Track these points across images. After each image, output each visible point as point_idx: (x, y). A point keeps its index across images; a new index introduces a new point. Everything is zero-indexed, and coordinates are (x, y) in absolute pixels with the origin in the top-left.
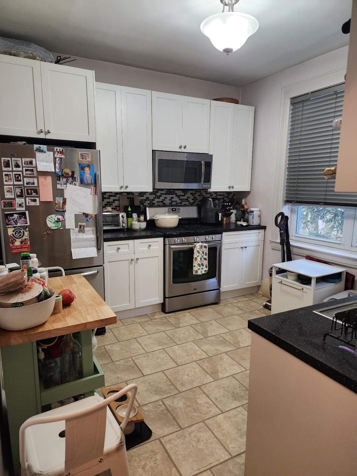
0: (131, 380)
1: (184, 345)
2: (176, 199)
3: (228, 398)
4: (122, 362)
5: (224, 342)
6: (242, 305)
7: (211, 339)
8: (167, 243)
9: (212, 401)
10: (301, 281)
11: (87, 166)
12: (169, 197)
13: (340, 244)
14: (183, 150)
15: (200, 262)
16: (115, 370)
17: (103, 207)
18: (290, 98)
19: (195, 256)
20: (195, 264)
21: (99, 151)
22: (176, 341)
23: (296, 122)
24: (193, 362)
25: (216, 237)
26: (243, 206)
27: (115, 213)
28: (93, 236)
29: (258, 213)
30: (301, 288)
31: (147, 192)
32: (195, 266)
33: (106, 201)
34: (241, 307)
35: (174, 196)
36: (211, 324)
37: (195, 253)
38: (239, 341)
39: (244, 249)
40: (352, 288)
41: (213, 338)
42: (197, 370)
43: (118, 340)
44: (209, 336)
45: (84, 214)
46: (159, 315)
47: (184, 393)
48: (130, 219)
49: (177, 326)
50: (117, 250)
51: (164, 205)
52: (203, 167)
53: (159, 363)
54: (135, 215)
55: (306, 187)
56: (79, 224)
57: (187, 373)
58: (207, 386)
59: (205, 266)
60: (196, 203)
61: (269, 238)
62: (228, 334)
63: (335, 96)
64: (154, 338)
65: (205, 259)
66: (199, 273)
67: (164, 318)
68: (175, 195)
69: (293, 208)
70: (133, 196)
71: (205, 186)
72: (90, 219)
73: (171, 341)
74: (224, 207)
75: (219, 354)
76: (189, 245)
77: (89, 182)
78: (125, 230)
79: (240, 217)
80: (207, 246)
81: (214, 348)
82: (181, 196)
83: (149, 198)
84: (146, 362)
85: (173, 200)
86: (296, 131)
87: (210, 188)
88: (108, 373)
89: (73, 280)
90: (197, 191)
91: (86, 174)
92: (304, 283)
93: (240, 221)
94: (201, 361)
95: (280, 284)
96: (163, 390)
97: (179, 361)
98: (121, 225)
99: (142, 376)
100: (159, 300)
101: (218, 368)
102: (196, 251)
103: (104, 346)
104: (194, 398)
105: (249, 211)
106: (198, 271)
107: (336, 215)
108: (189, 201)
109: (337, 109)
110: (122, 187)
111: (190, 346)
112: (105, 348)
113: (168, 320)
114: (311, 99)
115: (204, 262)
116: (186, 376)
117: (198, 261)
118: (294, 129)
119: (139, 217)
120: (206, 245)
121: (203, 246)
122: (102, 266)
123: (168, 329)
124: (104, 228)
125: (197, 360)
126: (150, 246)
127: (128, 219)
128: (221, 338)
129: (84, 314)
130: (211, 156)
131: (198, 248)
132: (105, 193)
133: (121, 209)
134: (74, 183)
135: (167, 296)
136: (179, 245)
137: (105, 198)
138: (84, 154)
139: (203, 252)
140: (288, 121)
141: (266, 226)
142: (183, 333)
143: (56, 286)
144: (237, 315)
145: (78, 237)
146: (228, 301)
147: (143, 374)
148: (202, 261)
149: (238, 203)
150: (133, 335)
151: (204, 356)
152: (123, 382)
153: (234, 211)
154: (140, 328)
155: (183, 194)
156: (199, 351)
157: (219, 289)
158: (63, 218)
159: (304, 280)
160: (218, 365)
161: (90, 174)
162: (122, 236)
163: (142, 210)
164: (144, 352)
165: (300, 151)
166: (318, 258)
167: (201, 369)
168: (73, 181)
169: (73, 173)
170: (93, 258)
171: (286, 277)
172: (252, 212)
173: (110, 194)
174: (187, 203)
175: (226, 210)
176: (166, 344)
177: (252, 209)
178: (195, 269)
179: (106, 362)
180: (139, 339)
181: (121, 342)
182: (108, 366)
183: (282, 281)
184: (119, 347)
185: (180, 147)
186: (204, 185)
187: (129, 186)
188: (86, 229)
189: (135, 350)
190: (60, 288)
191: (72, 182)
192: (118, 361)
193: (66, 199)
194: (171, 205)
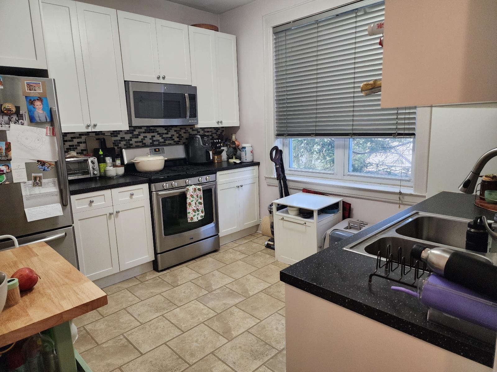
0: (126, 364)
1: (186, 306)
2: (157, 137)
3: (247, 358)
4: (110, 343)
5: (232, 293)
6: (243, 249)
7: (216, 293)
8: (153, 189)
9: (229, 366)
10: (302, 215)
11: (38, 100)
12: (149, 135)
13: (333, 174)
14: (161, 81)
15: (195, 207)
16: (103, 355)
17: (66, 152)
18: (271, 27)
19: (188, 201)
20: (190, 210)
21: (54, 80)
22: (176, 302)
23: (280, 52)
24: (200, 324)
25: (210, 178)
26: (234, 143)
27: (82, 158)
28: (54, 189)
29: (251, 149)
30: (304, 223)
31: (121, 131)
32: (190, 212)
33: (68, 144)
34: (242, 250)
35: (155, 134)
36: (213, 275)
37: (189, 198)
38: (247, 289)
39: (240, 188)
40: (349, 216)
41: (218, 291)
42: (206, 333)
43: (102, 316)
44: (213, 289)
45: (38, 161)
46: (150, 276)
47: (195, 365)
48: (102, 165)
49: (174, 285)
50: (89, 203)
51: (145, 146)
52: (187, 100)
53: (160, 333)
54: (109, 160)
55: (297, 119)
56: (33, 175)
57: (195, 339)
58: (222, 350)
59: (200, 211)
60: (182, 141)
61: (264, 174)
62: (234, 283)
63: (316, 26)
64: (148, 305)
65: (200, 203)
66: (195, 220)
67: (158, 278)
68: (157, 134)
69: (284, 141)
70: (104, 137)
71: (191, 122)
72: (48, 168)
73: (170, 304)
74: (214, 144)
75: (228, 309)
76: (180, 189)
77: (43, 119)
78: (98, 178)
79: (231, 154)
80: (201, 189)
81: (222, 302)
82: (164, 134)
83: (124, 138)
84: (143, 337)
85: (154, 139)
86: (280, 61)
87: (197, 123)
88: (94, 361)
89: (33, 252)
90: (181, 127)
91: (37, 110)
92: (306, 217)
93: (232, 158)
94: (209, 320)
95: (282, 221)
96: (169, 367)
97: (183, 326)
98: (92, 172)
99: (140, 355)
100: (149, 257)
101: (230, 326)
102: (189, 196)
103: (83, 327)
104: (208, 369)
105: (240, 147)
106: (194, 218)
107: (323, 146)
108: (174, 139)
109: (319, 39)
110: (88, 126)
111: (194, 306)
112: (85, 329)
113: (162, 279)
114: (293, 28)
115: (200, 207)
116: (195, 344)
117: (192, 206)
118: (279, 59)
119: (114, 161)
120: (200, 187)
121: (197, 189)
122: (71, 226)
123: (164, 290)
124: (69, 178)
125: (205, 320)
126: (133, 195)
127: (100, 164)
128: (228, 290)
129: (56, 300)
130: (195, 88)
131: (191, 192)
132: (65, 134)
133: (89, 153)
134: (20, 122)
135: (159, 252)
136: (169, 191)
137: (66, 141)
138: (31, 84)
139: (197, 196)
140: (272, 50)
141: (259, 162)
142: (183, 291)
143: (6, 264)
144: (240, 260)
145: (33, 193)
146: (227, 246)
147: (141, 353)
148: (197, 206)
149: (228, 139)
150: (121, 305)
151: (212, 314)
152: (116, 369)
153: (225, 148)
154: (130, 294)
155: (166, 132)
156: (205, 309)
157: (218, 235)
158: (8, 169)
159: (306, 214)
160: (230, 321)
161: (43, 109)
162: (93, 186)
163: (117, 153)
164: (139, 324)
165: (287, 83)
166: (314, 190)
167: (211, 330)
168: (19, 119)
169: (18, 108)
170: (57, 217)
171: (287, 212)
172: (244, 148)
173: (72, 136)
174: (172, 142)
175: (216, 148)
176: (164, 309)
177: (244, 145)
178: (190, 216)
179: (89, 347)
180: (130, 310)
181: (106, 318)
182: (92, 352)
183: (284, 217)
184: (105, 324)
185: (158, 78)
186: (190, 120)
187: (98, 124)
188: (43, 181)
189: (125, 323)
190: (13, 265)
191: (18, 121)
192: (104, 342)
193: (10, 143)
194: (152, 145)
